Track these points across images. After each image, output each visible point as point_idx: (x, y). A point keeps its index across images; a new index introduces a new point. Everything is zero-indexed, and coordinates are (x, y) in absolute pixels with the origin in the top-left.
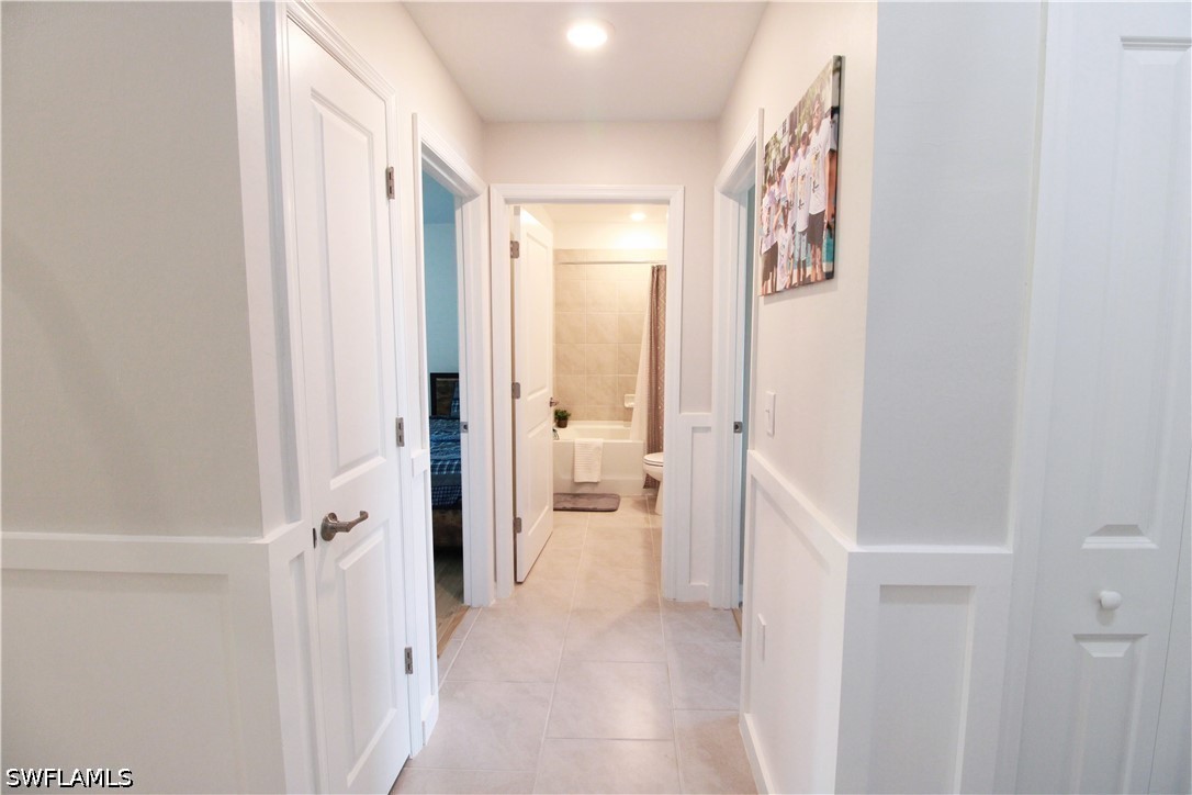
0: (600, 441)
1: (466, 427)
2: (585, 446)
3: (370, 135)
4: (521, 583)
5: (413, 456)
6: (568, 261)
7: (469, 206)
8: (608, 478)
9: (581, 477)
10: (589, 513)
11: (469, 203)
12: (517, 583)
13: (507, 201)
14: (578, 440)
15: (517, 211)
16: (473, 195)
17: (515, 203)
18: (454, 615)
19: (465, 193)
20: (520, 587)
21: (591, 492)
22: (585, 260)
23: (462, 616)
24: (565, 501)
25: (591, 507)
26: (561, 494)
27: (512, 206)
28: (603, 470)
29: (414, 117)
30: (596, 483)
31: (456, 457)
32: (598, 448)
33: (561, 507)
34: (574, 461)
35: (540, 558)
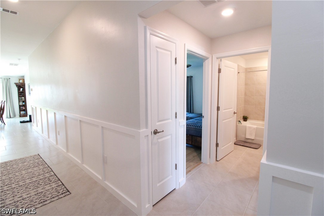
0: (255, 126)
1: (203, 117)
2: (250, 128)
3: (171, 52)
4: (218, 161)
5: (180, 121)
6: (250, 71)
7: (206, 61)
8: (257, 138)
9: (248, 137)
10: (248, 148)
11: (207, 60)
12: (217, 161)
13: (217, 58)
14: (248, 125)
15: (221, 60)
16: (207, 58)
17: (220, 58)
18: (198, 163)
19: (205, 58)
20: (217, 162)
21: (252, 142)
22: (256, 70)
23: (200, 164)
24: (242, 143)
25: (249, 146)
26: (240, 141)
27: (219, 59)
28: (256, 136)
29: (185, 44)
30: (253, 140)
31: (201, 124)
32: (254, 129)
33: (239, 144)
34: (246, 131)
35: (227, 156)
